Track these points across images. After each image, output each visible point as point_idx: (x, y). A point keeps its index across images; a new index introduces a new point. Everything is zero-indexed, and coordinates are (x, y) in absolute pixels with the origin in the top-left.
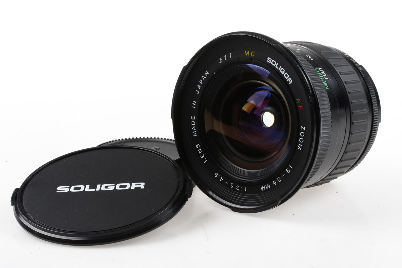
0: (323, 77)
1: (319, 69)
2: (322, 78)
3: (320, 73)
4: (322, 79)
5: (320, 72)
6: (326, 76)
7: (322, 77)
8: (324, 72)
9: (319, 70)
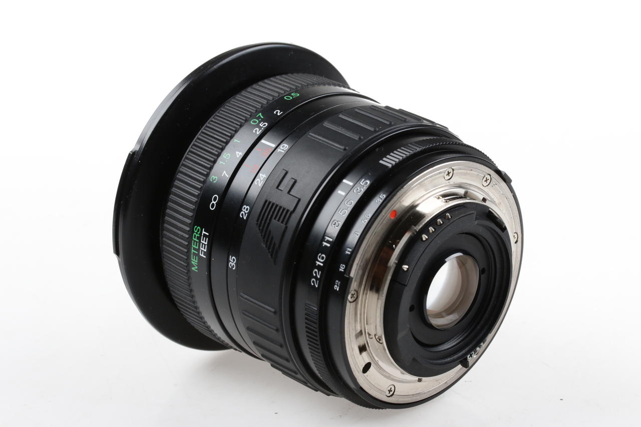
0: (198, 250)
1: (203, 232)
2: (195, 249)
3: (196, 240)
4: (193, 251)
5: (199, 238)
6: (205, 250)
7: (197, 248)
8: (206, 243)
9: (201, 234)
